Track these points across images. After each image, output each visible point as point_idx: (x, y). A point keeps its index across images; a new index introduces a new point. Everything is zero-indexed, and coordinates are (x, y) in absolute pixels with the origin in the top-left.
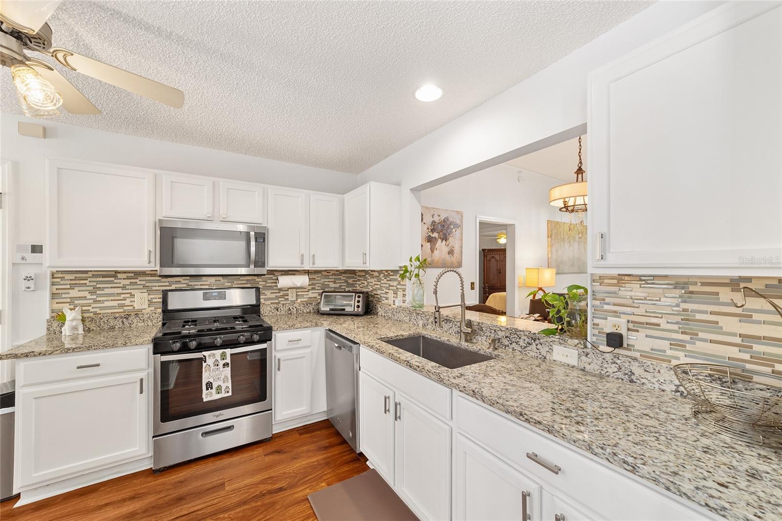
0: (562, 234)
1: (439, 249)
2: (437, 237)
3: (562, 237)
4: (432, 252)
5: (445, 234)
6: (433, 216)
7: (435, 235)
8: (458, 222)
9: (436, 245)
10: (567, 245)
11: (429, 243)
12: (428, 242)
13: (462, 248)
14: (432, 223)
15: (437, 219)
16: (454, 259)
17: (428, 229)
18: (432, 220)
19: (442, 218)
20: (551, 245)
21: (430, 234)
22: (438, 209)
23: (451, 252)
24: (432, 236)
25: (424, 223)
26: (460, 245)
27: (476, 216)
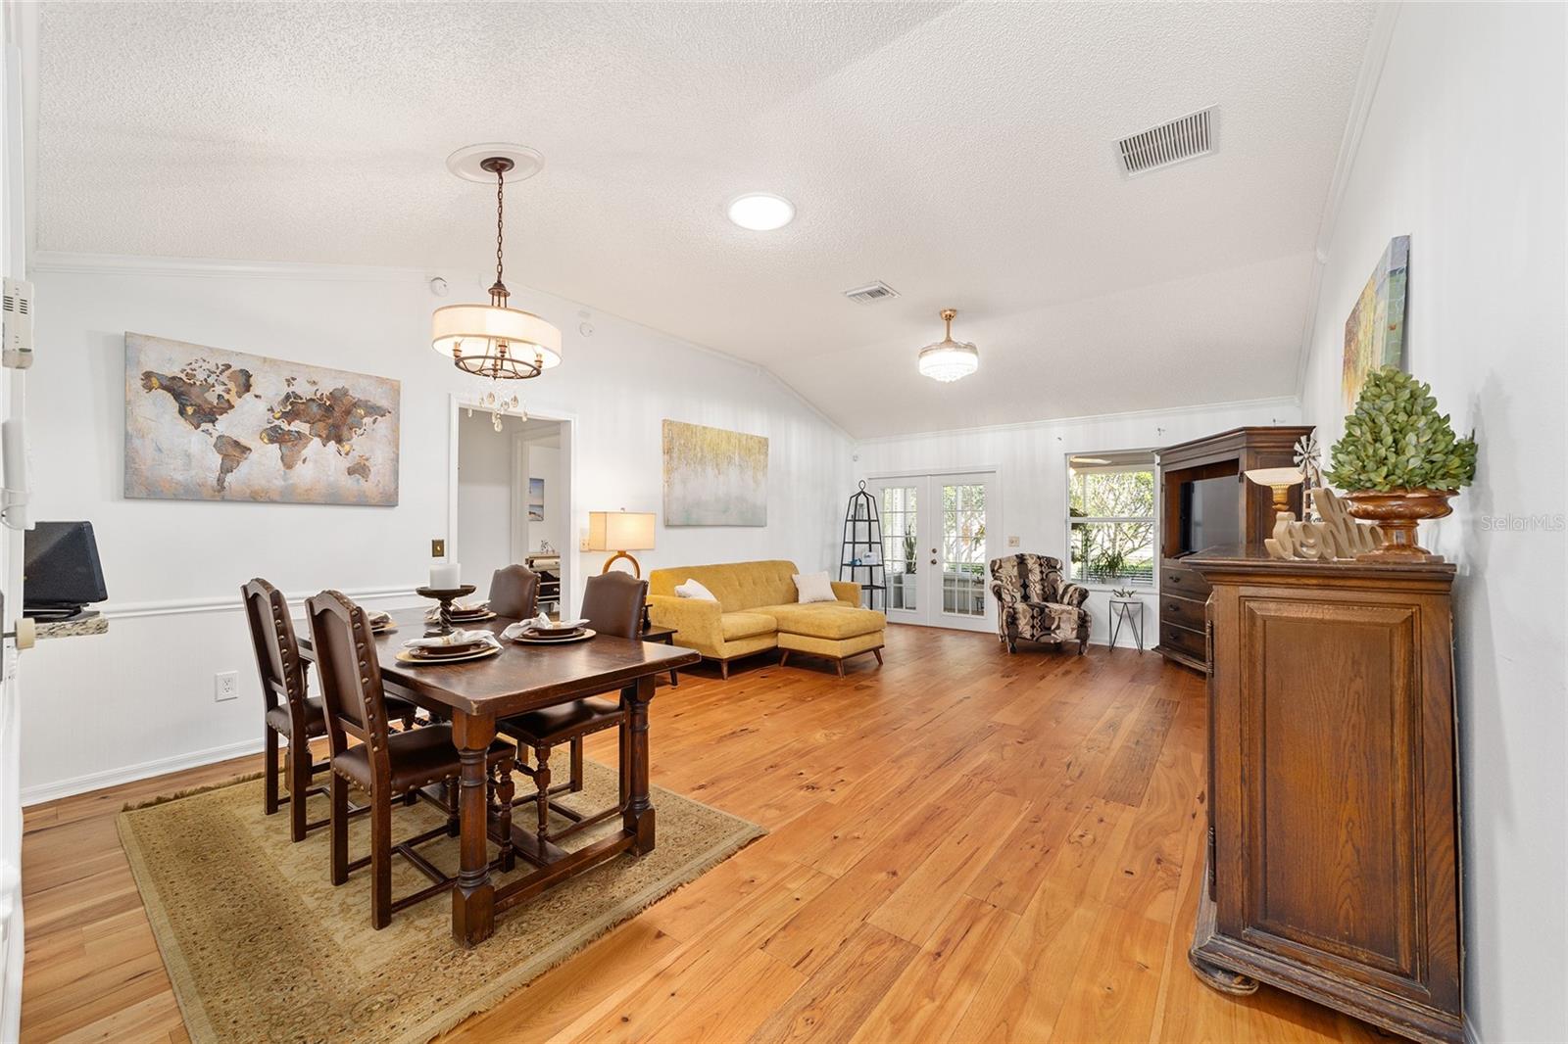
0: (698, 449)
1: (316, 461)
2: (307, 433)
3: (699, 455)
4: (288, 464)
5: (336, 427)
6: (289, 382)
7: (298, 426)
8: (384, 403)
9: (303, 452)
10: (710, 471)
11: (277, 445)
12: (272, 441)
13: (398, 462)
14: (288, 397)
15: (304, 390)
16: (370, 486)
17: (271, 410)
18: (286, 390)
19: (326, 387)
20: (669, 470)
21: (277, 422)
22: (307, 366)
23: (359, 470)
24: (285, 426)
25: (256, 396)
26: (392, 455)
27: (450, 395)
